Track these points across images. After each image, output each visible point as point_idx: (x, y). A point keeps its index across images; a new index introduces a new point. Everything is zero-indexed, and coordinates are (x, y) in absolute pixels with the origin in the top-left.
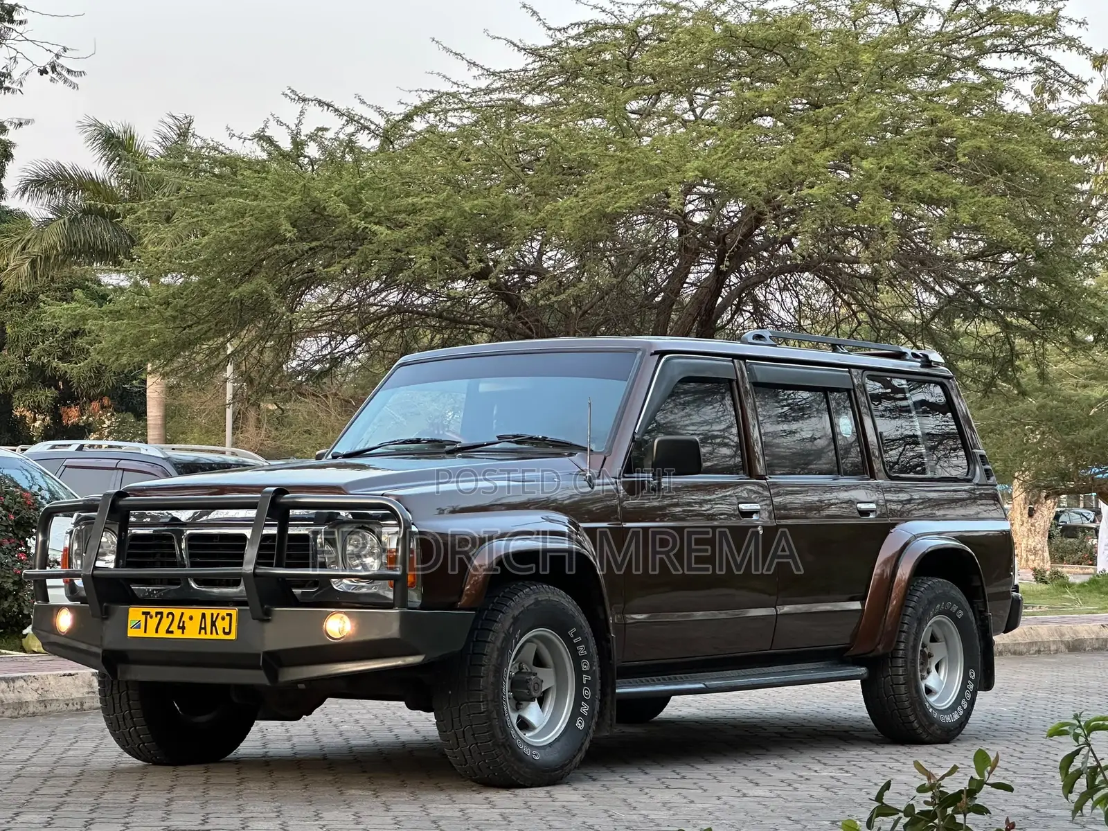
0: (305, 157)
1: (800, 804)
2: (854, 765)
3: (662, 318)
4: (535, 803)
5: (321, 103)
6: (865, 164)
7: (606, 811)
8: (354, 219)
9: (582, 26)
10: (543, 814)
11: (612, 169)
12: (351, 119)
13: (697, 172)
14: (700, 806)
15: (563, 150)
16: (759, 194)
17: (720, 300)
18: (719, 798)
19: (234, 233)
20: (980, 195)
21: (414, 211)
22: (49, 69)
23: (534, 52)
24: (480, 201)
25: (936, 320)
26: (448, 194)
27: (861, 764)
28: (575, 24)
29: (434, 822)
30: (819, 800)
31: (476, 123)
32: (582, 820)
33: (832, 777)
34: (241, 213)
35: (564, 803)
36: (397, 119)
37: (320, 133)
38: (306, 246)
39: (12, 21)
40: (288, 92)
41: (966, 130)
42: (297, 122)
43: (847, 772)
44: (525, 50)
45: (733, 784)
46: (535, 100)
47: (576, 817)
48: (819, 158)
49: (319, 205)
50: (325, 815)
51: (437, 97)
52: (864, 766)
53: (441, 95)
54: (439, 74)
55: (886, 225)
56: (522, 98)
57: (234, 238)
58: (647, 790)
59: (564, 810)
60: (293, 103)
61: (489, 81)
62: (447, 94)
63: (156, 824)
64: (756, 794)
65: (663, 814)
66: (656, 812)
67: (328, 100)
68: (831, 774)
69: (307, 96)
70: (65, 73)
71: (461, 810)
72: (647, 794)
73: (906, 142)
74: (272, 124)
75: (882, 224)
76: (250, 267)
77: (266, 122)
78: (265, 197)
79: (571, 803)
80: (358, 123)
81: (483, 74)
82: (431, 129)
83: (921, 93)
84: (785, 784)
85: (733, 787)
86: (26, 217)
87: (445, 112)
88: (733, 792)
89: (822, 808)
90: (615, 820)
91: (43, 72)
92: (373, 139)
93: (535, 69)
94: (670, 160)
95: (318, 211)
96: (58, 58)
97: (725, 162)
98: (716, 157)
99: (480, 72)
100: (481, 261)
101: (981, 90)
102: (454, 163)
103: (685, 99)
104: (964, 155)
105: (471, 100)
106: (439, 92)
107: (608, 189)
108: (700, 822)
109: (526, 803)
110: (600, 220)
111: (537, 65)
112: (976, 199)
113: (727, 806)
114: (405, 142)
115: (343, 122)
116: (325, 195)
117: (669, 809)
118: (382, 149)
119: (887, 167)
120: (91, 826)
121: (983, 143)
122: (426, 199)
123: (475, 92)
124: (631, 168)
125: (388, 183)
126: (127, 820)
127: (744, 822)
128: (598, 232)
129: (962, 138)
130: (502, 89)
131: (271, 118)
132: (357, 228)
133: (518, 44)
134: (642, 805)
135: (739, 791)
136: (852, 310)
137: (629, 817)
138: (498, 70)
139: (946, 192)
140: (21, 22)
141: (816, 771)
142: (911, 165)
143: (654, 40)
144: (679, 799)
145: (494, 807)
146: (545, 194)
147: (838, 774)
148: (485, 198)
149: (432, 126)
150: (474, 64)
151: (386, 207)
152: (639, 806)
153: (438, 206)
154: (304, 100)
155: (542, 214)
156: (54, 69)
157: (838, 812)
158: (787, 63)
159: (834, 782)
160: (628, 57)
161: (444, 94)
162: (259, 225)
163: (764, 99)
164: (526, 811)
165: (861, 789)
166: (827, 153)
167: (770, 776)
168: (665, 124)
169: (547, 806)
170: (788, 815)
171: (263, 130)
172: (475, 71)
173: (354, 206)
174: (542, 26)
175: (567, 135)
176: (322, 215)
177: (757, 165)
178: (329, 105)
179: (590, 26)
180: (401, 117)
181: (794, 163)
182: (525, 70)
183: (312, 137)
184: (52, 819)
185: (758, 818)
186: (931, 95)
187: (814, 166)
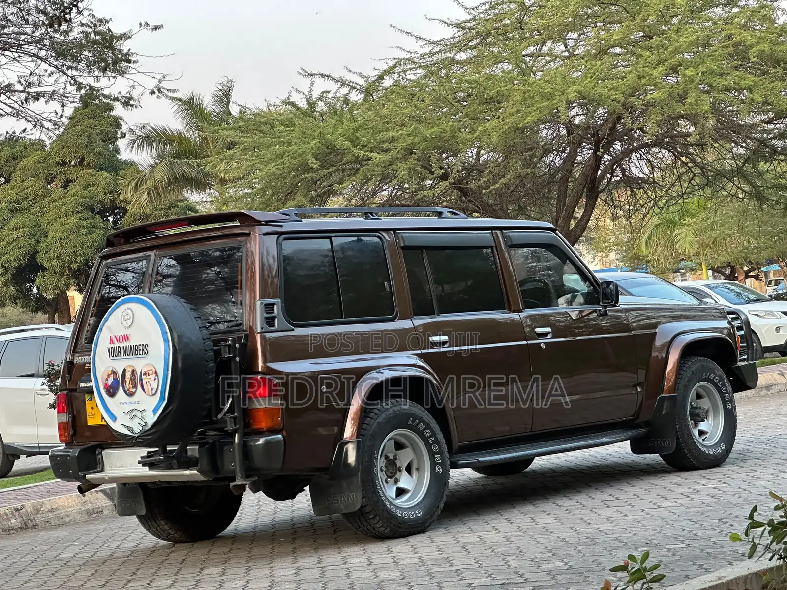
0: (317, 112)
1: (696, 509)
2: (728, 477)
3: (562, 189)
4: (525, 527)
5: (323, 76)
6: (687, 72)
7: (571, 528)
8: (356, 151)
9: (487, 4)
10: (532, 534)
11: (519, 98)
12: (343, 84)
13: (576, 94)
14: (631, 517)
15: (486, 89)
16: (618, 102)
17: (599, 172)
18: (643, 511)
19: (279, 168)
20: (767, 83)
21: (393, 140)
22: (156, 91)
23: (458, 26)
24: (435, 129)
25: (747, 165)
26: (414, 127)
27: (733, 476)
28: (483, 4)
29: (463, 547)
30: (708, 505)
31: (425, 76)
32: (557, 535)
33: (714, 488)
34: (282, 155)
35: (544, 525)
36: (373, 79)
37: (325, 95)
38: (325, 172)
39: (129, 62)
40: (301, 71)
41: (753, 40)
42: (309, 90)
43: (724, 483)
44: (452, 25)
45: (650, 500)
46: (462, 56)
47: (553, 534)
48: (655, 73)
49: (331, 144)
50: (393, 549)
51: (398, 62)
52: (735, 478)
53: (400, 60)
54: (397, 47)
55: (706, 112)
56: (454, 56)
57: (278, 172)
58: (595, 510)
59: (545, 530)
60: (305, 78)
61: (430, 48)
62: (404, 59)
63: (290, 566)
64: (666, 505)
65: (608, 526)
66: (604, 525)
67: (327, 73)
68: (713, 486)
69: (313, 72)
70: (165, 92)
71: (479, 537)
72: (595, 513)
73: (713, 54)
74: (294, 93)
75: (703, 111)
76: (291, 189)
77: (290, 93)
78: (296, 143)
79: (548, 525)
80: (348, 85)
81: (426, 44)
82: (396, 84)
83: (719, 20)
84: (684, 496)
85: (650, 502)
86: (135, 163)
87: (405, 71)
88: (652, 506)
89: (711, 510)
90: (578, 534)
91: (153, 93)
92: (359, 94)
93: (459, 37)
94: (557, 88)
95: (331, 148)
96: (160, 83)
97: (593, 84)
98: (587, 82)
99: (424, 42)
100: (441, 168)
101: (759, 12)
102: (416, 106)
103: (561, 43)
104: (754, 57)
105: (420, 61)
106: (399, 59)
107: (518, 111)
108: (633, 529)
109: (519, 527)
110: (515, 132)
111: (461, 33)
112: (765, 85)
113: (649, 516)
114: (381, 94)
115: (339, 86)
116: (334, 137)
117: (612, 522)
118: (366, 100)
119: (702, 72)
120: (250, 572)
121: (766, 47)
122: (401, 132)
123: (422, 55)
124: (532, 95)
125: (374, 124)
126: (271, 565)
127: (662, 526)
128: (515, 141)
129: (751, 46)
130: (440, 51)
131: (292, 90)
132: (358, 156)
133: (448, 21)
134: (594, 521)
135: (655, 504)
136: (689, 167)
137: (587, 530)
138: (435, 40)
139: (743, 83)
140: (134, 62)
141: (703, 485)
142: (718, 69)
143: (536, 7)
144: (616, 515)
145: (499, 532)
146: (477, 119)
147: (718, 485)
148: (438, 126)
149: (396, 81)
150: (420, 38)
151: (375, 140)
152: (592, 522)
153: (409, 135)
154: (312, 75)
155: (477, 133)
156: (159, 90)
157: (722, 512)
158: (626, 11)
159: (716, 492)
160: (520, 21)
161: (402, 59)
162: (294, 162)
163: (614, 38)
164: (519, 533)
165: (735, 494)
166: (660, 69)
167: (674, 491)
168: (549, 62)
169: (532, 528)
170: (690, 518)
171: (288, 99)
172: (421, 43)
173: (355, 142)
174: (461, 7)
175: (487, 78)
176: (334, 150)
177: (615, 83)
178: (328, 76)
179: (493, 4)
180: (376, 78)
181: (640, 78)
182: (454, 38)
183: (320, 99)
184: (225, 570)
185: (670, 522)
186: (726, 20)
187: (653, 79)
